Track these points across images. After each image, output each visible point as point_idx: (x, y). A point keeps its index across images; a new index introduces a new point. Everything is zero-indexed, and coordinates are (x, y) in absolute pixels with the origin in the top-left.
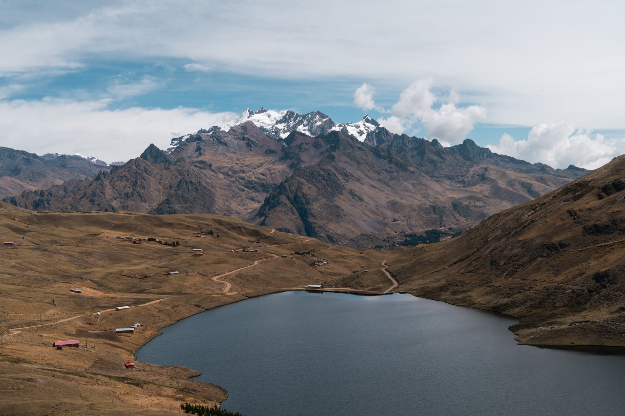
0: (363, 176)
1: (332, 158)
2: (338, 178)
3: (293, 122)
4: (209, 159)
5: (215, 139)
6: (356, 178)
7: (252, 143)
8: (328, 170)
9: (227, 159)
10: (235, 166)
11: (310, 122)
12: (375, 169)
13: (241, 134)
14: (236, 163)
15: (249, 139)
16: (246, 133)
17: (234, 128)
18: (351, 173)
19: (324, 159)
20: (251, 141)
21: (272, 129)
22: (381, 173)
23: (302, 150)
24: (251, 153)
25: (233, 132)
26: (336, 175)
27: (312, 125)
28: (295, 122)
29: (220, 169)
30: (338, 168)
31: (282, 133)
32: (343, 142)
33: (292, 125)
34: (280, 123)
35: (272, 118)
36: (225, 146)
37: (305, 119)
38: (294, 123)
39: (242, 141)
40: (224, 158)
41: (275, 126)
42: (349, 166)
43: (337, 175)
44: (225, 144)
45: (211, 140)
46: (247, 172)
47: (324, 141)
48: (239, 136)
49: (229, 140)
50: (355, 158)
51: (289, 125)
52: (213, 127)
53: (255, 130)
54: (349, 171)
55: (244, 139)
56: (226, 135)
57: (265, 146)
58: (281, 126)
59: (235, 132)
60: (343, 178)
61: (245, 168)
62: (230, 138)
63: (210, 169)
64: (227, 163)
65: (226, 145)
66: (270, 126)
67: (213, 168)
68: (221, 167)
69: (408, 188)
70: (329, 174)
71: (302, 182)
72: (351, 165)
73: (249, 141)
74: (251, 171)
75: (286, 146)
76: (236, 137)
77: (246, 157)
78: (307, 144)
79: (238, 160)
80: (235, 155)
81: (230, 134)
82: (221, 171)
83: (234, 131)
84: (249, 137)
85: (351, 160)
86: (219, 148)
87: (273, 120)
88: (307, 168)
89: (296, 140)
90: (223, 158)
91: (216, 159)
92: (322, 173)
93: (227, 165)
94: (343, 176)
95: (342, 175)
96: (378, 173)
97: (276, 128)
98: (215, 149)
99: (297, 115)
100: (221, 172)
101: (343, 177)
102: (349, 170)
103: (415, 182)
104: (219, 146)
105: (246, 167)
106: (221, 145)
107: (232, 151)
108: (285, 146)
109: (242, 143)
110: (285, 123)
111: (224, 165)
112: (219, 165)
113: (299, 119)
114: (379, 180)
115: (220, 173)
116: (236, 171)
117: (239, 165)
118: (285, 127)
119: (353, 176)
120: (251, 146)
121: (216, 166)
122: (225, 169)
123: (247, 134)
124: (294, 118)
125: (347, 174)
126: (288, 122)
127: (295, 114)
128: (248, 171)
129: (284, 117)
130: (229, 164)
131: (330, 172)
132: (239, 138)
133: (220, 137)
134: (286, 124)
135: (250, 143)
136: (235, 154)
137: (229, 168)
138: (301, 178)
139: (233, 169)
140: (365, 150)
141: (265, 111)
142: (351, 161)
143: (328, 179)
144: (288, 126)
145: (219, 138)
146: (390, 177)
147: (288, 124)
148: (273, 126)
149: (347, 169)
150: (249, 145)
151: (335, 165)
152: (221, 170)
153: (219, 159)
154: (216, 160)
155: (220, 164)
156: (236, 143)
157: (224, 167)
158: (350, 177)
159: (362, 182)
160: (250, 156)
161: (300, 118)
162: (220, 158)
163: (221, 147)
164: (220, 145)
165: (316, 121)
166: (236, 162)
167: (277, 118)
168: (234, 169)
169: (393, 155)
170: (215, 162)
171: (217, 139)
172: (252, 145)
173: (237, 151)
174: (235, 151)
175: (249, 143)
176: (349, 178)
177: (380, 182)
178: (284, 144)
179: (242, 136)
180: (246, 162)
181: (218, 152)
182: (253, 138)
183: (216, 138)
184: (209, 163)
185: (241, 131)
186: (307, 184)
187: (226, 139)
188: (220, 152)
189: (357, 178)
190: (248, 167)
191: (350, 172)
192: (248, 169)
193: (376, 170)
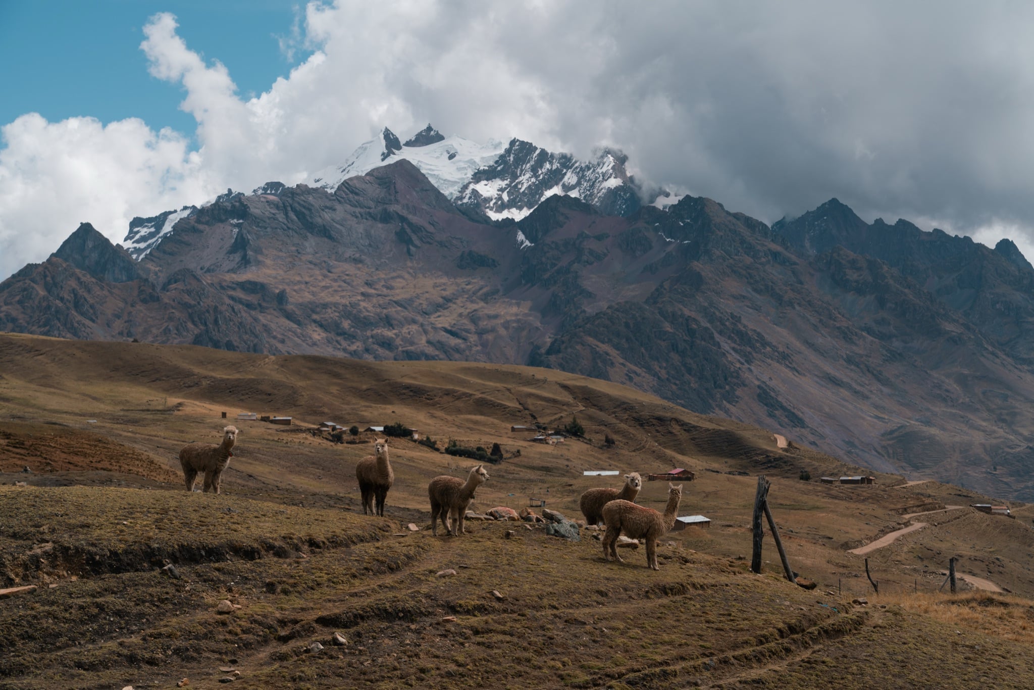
0: (797, 344)
1: (697, 281)
2: (719, 347)
3: (528, 175)
4: (275, 278)
5: (292, 215)
6: (775, 349)
7: (414, 232)
8: (688, 319)
9: (335, 280)
10: (363, 304)
11: (583, 176)
12: (838, 325)
13: (378, 202)
14: (363, 294)
15: (403, 219)
16: (392, 198)
17: (355, 182)
18: (759, 334)
19: (667, 285)
20: (410, 224)
21: (461, 198)
22: (854, 338)
23: (585, 258)
24: (409, 264)
25: (351, 195)
26: (712, 338)
27: (592, 186)
28: (535, 175)
29: (313, 311)
30: (717, 313)
31: (491, 209)
32: (721, 234)
33: (525, 186)
34: (487, 180)
35: (460, 161)
36: (326, 240)
37: (568, 168)
38: (533, 180)
39: (380, 225)
40: (325, 276)
41: (472, 186)
42: (751, 311)
43: (716, 335)
44: (325, 232)
45: (281, 217)
46: (401, 325)
47: (656, 230)
48: (370, 208)
49: (338, 218)
50: (770, 284)
51: (516, 186)
53: (422, 190)
54: (751, 326)
55: (386, 217)
56: (329, 204)
57: (454, 242)
58: (488, 189)
59: (357, 194)
60: (733, 349)
61: (393, 311)
62: (341, 211)
63: (281, 310)
64: (336, 291)
65: (330, 237)
66: (456, 188)
67: (290, 307)
68: (317, 306)
69: (947, 391)
70: (691, 332)
71: (607, 354)
72: (757, 309)
73: (406, 226)
74: (414, 322)
75: (527, 243)
76: (362, 210)
77: (394, 274)
78: (599, 238)
79: (368, 284)
80: (359, 269)
81: (340, 202)
82: (315, 317)
83: (352, 192)
84: (404, 213)
85: (755, 290)
86: (307, 244)
87: (465, 168)
88: (617, 310)
89: (561, 226)
90: (320, 278)
91: (298, 278)
92: (668, 327)
93: (337, 299)
94: (735, 342)
95: (730, 338)
96: (846, 336)
97: (475, 193)
98: (294, 248)
99: (543, 153)
100: (315, 321)
101: (733, 345)
102: (750, 322)
103: (966, 372)
104: (305, 238)
105: (399, 308)
106: (312, 233)
107: (347, 255)
108: (522, 243)
109: (380, 230)
110: (503, 180)
111: (326, 297)
112: (307, 297)
113: (548, 166)
114: (849, 360)
115: (313, 325)
116: (365, 318)
117: (374, 300)
118: (502, 190)
119: (765, 344)
120: (409, 242)
121: (301, 300)
122: (329, 311)
123: (397, 202)
124: (532, 163)
125: (747, 334)
126: (514, 177)
127: (538, 152)
128: (405, 319)
129: (502, 159)
130: (342, 297)
131: (695, 326)
132: (369, 213)
133: (310, 210)
134: (506, 182)
135: (408, 230)
136: (360, 265)
137: (341, 308)
138: (603, 342)
139: (355, 311)
140: (795, 264)
141: (439, 138)
142: (753, 293)
143: (688, 348)
144: (513, 189)
145: (307, 212)
146: (885, 352)
147: (511, 182)
148: (465, 187)
149: (744, 321)
150: (403, 238)
151: (706, 304)
152: (317, 313)
153: (307, 279)
154: (299, 282)
155: (313, 294)
156: (361, 229)
157: (325, 306)
158: (758, 345)
159: (794, 365)
160: (409, 273)
161: (551, 163)
162: (311, 276)
163: (311, 243)
164: (309, 235)
165: (604, 175)
166: (362, 290)
167: (477, 160)
168: (360, 311)
169: (891, 282)
170: (296, 288)
171: (298, 214)
172: (414, 238)
173: (363, 257)
174: (357, 255)
175: (403, 228)
176: (753, 347)
177: (853, 367)
178: (521, 236)
179: (380, 208)
180: (397, 291)
181: (304, 258)
182: (415, 214)
183: (294, 210)
184: (277, 291)
185: (375, 191)
186: (622, 361)
187: (327, 216)
188: (310, 257)
189: (781, 349)
190: (405, 308)
191: (755, 331)
192: (405, 313)
193: (839, 328)
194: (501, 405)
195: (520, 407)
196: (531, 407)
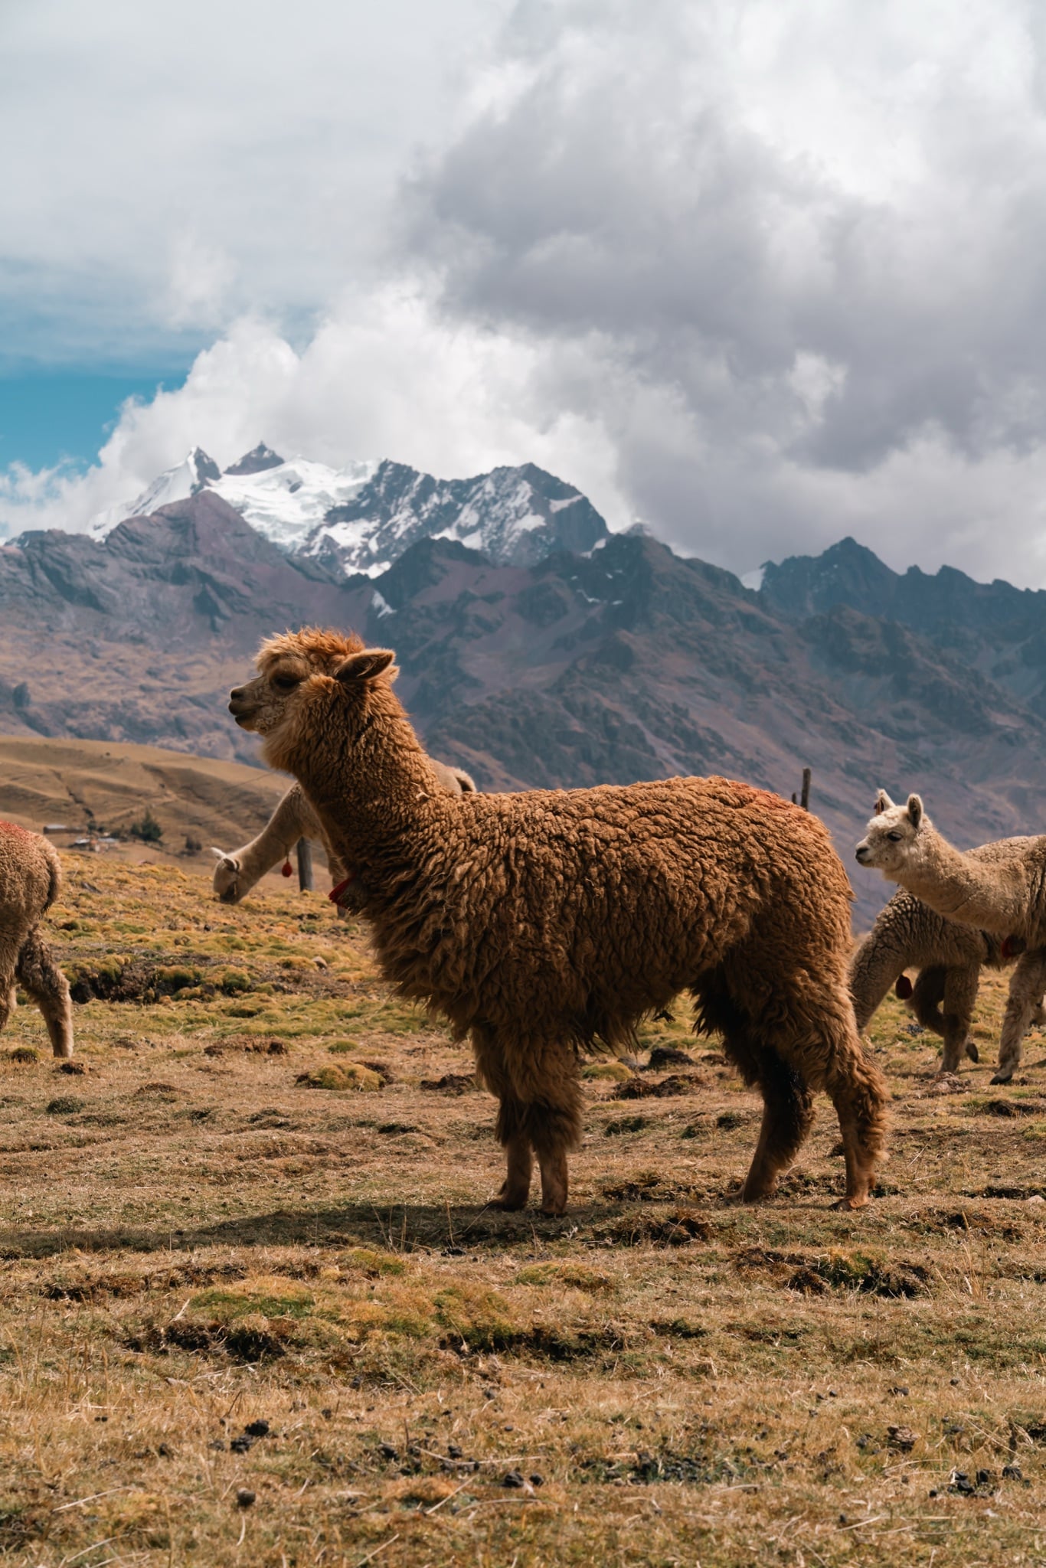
0: (772, 748)
1: (624, 660)
2: (653, 753)
3: (406, 513)
4: (13, 666)
5: (42, 576)
6: (738, 756)
7: (221, 596)
8: (606, 714)
9: (103, 669)
10: (142, 703)
11: (487, 514)
12: (833, 718)
13: (169, 553)
14: (142, 688)
15: (205, 578)
16: (191, 547)
17: (136, 524)
18: (714, 734)
19: (582, 665)
20: (216, 586)
21: (309, 549)
22: (858, 738)
23: (468, 629)
24: (214, 643)
25: (129, 545)
26: (642, 740)
27: (501, 527)
28: (417, 513)
29: (69, 715)
30: (653, 705)
31: (353, 564)
32: (666, 589)
33: (403, 528)
34: (347, 520)
35: (308, 494)
36: (92, 610)
37: (465, 501)
38: (414, 520)
39: (172, 588)
40: (87, 663)
41: (324, 531)
42: (705, 700)
43: (650, 738)
44: (90, 599)
45: (25, 578)
46: (198, 732)
47: (573, 586)
48: (158, 562)
49: (110, 579)
50: (734, 660)
51: (389, 529)
52: (25, 534)
53: (236, 535)
54: (703, 722)
55: (180, 576)
56: (96, 557)
57: (282, 610)
58: (348, 535)
59: (138, 542)
60: (677, 757)
61: (186, 712)
62: (114, 569)
63: (19, 713)
64: (102, 684)
65: (97, 606)
66: (301, 534)
67: (32, 709)
68: (74, 707)
69: (996, 813)
70: (611, 733)
72: (715, 697)
73: (209, 588)
74: (217, 727)
75: (388, 610)
76: (146, 567)
77: (191, 659)
78: (491, 599)
79: (151, 673)
80: (139, 652)
81: (113, 555)
82: (70, 722)
83: (132, 540)
84: (207, 569)
85: (713, 671)
86: (63, 617)
87: (313, 506)
88: (501, 702)
89: (435, 583)
90: (80, 665)
91: (47, 666)
92: (576, 725)
93: (104, 695)
94: (677, 746)
95: (670, 740)
96: (846, 735)
97: (329, 541)
98: (44, 624)
99: (428, 479)
100: (70, 729)
101: (675, 751)
102: (703, 717)
103: (1024, 784)
104: (61, 608)
105: (195, 708)
106: (71, 600)
107: (122, 632)
108: (380, 609)
109: (172, 595)
110: (370, 520)
111: (86, 693)
112: (59, 694)
113: (435, 499)
114: (850, 770)
115: (68, 735)
116: (144, 722)
117: (160, 697)
118: (368, 536)
119: (723, 748)
120: (214, 611)
121: (49, 699)
122: (92, 713)
123: (197, 552)
124: (412, 495)
125: (696, 734)
126: (386, 516)
127: (420, 479)
128: (205, 723)
129: (368, 491)
130: (112, 693)
131: (615, 723)
132: (157, 571)
133: (67, 567)
134: (376, 524)
135: (213, 594)
136: (141, 647)
137: (109, 709)
138: (477, 748)
139: (129, 714)
140: (776, 631)
141: (276, 461)
142: (712, 676)
143: (606, 755)
144: (385, 534)
145: (63, 571)
146: (903, 758)
147: (382, 524)
148: (314, 533)
149: (693, 715)
150: (204, 606)
151: (636, 692)
152: (73, 717)
153: (61, 667)
154: (49, 672)
155: (69, 689)
156: (143, 593)
157: (86, 706)
158: (713, 750)
159: (767, 779)
160: (213, 656)
161: (440, 495)
162: (66, 664)
163: (70, 615)
164: (66, 603)
165: (517, 510)
166: (143, 682)
167: (332, 493)
168: (138, 713)
169: (917, 655)
170: (44, 680)
171: (53, 575)
172: (222, 605)
173: (146, 634)
174: (137, 632)
175: (205, 593)
176: (706, 754)
177: (855, 780)
178: (378, 600)
179: (172, 563)
180: (194, 683)
181: (58, 637)
182: (223, 570)
183: (44, 567)
184: (14, 686)
185: (165, 538)
186: (505, 775)
187: (93, 575)
188: (67, 636)
189: (747, 756)
190: (205, 707)
191: (708, 729)
192: (205, 715)
193: (835, 724)
194: (36, 796)
195: (70, 799)
196: (87, 799)
